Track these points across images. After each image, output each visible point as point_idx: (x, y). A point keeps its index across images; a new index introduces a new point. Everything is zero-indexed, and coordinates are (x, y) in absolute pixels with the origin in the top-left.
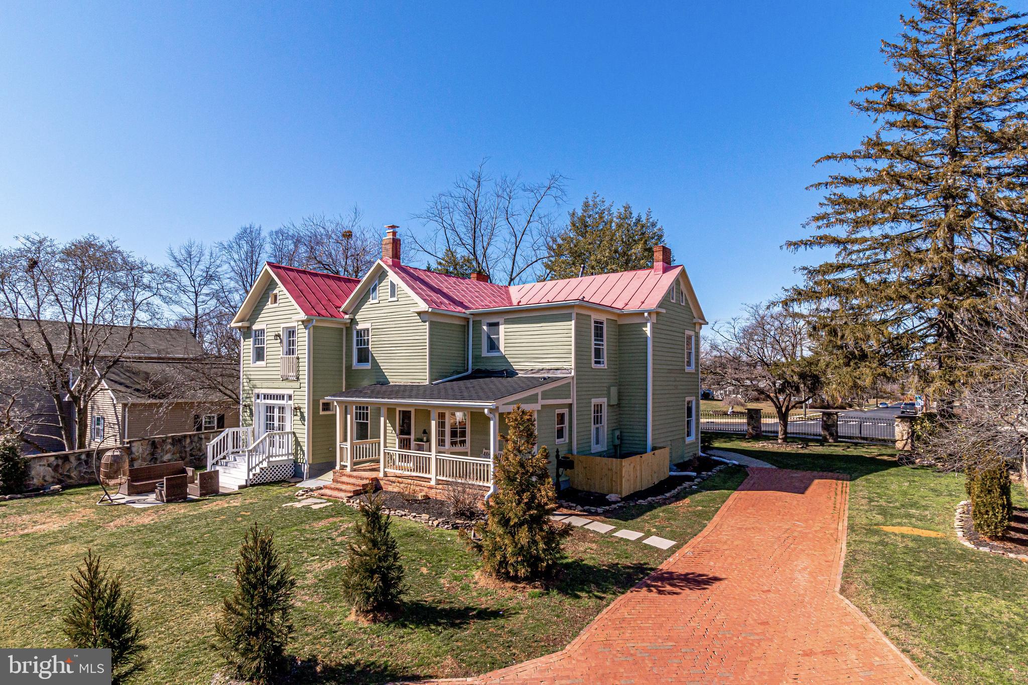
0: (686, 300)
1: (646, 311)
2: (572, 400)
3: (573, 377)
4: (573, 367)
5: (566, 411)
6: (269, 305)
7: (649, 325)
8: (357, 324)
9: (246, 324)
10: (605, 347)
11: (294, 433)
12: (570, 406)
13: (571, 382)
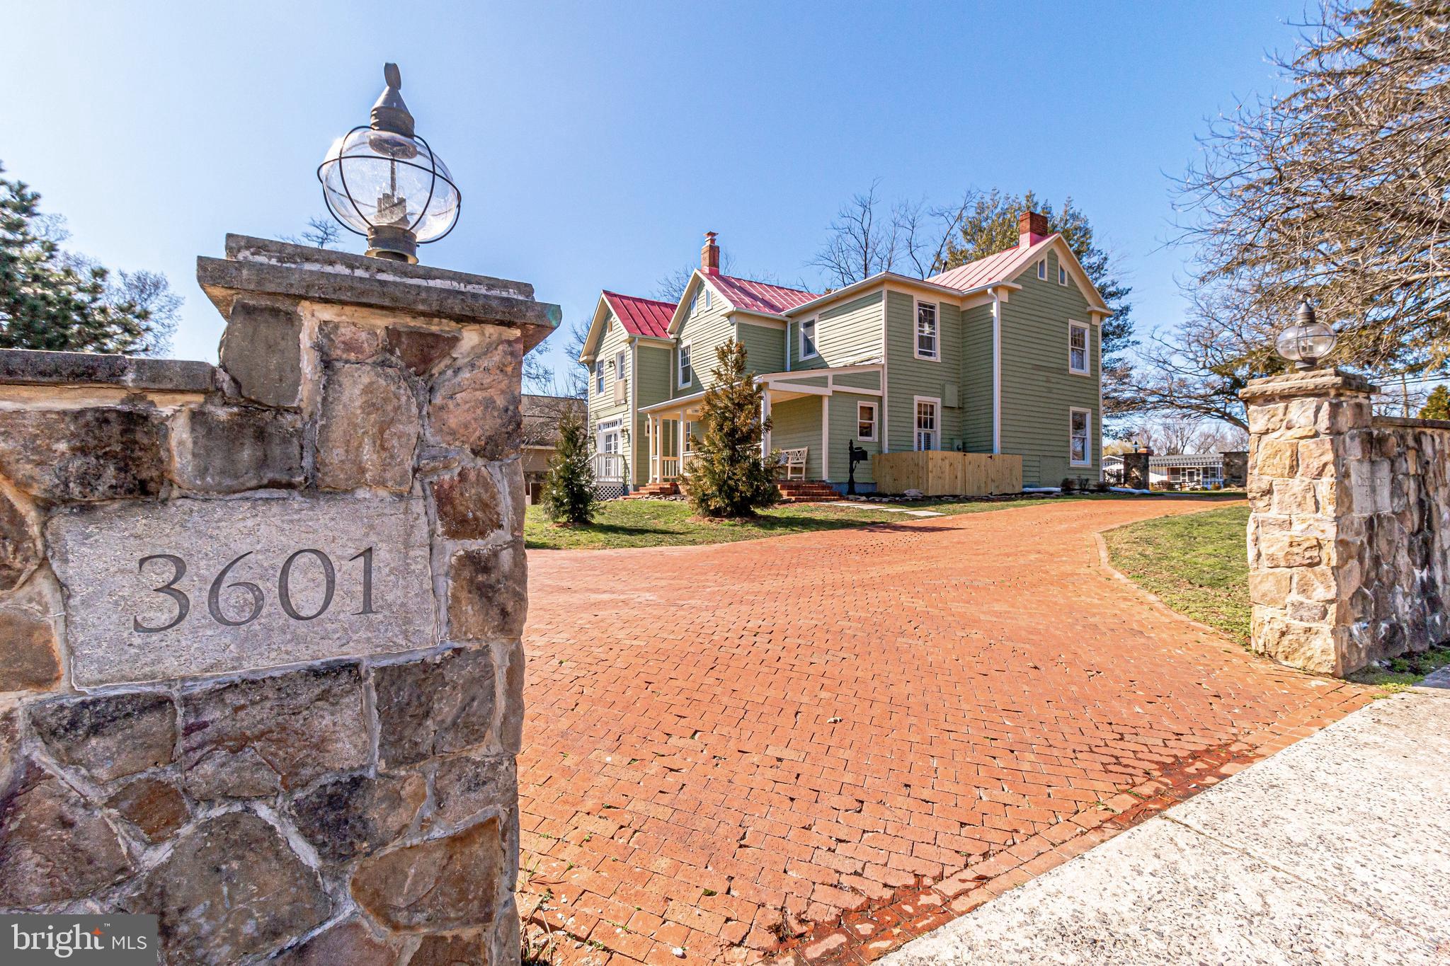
0: (1070, 279)
1: (989, 286)
2: (883, 391)
3: (883, 366)
4: (883, 355)
5: (875, 405)
6: (608, 334)
7: (995, 305)
8: (682, 343)
9: (591, 358)
10: (938, 337)
11: (624, 456)
12: (880, 399)
13: (879, 372)
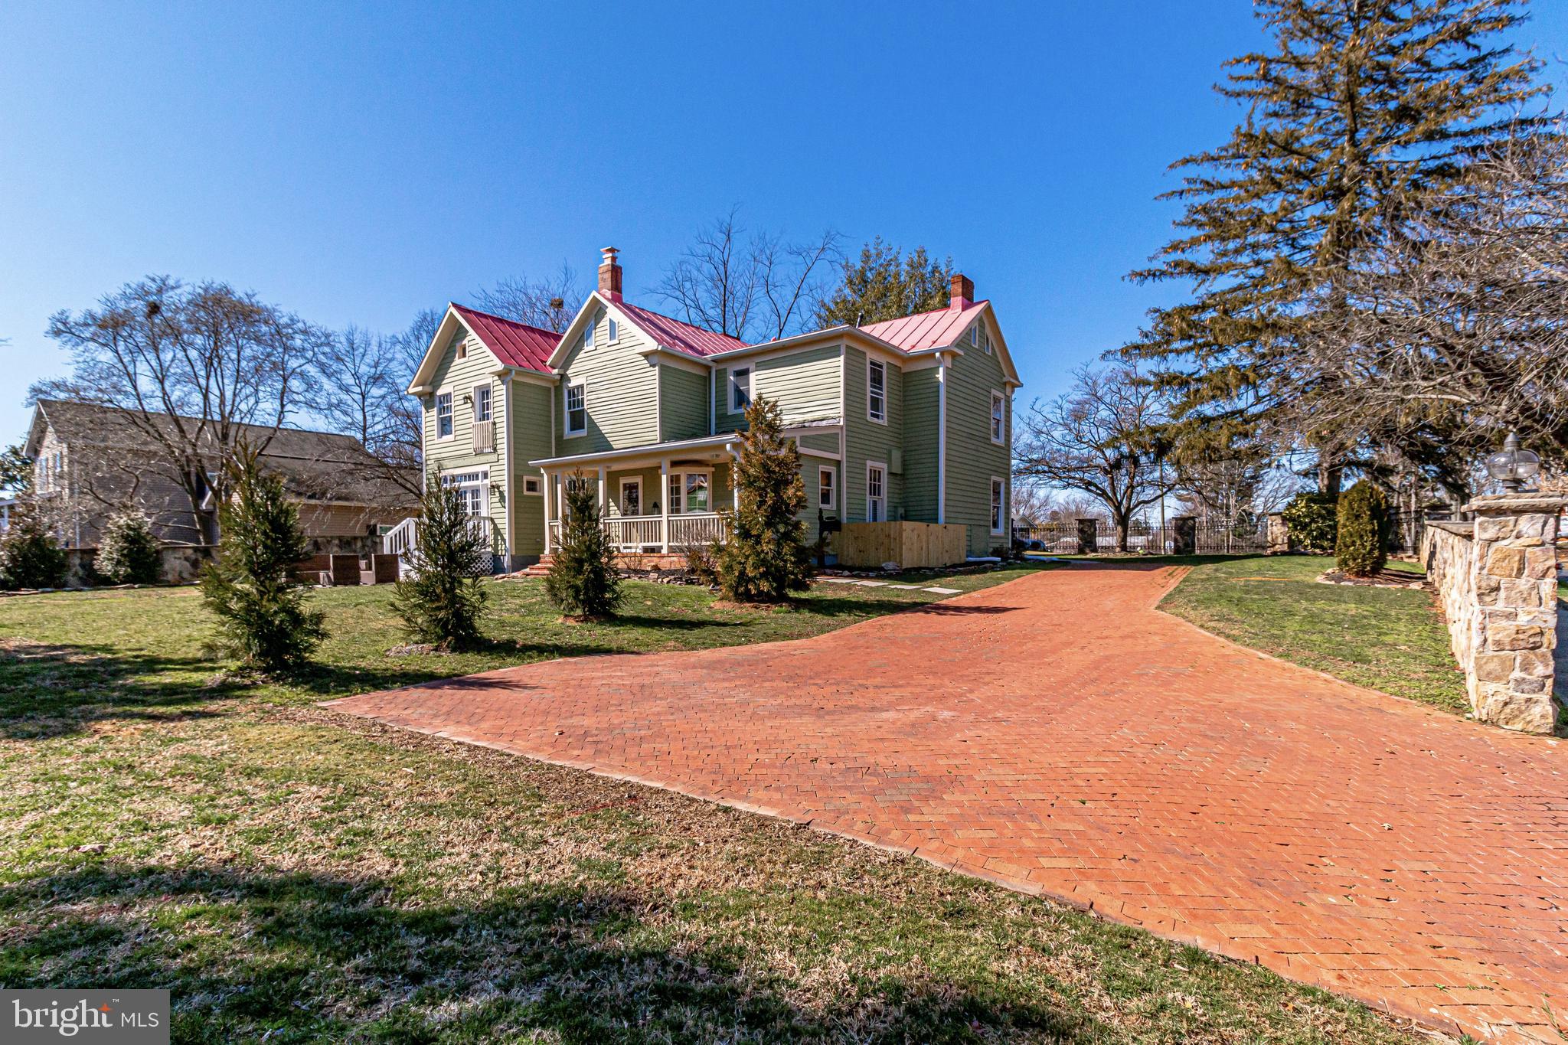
0: (993, 349)
1: (937, 350)
2: (841, 456)
3: (842, 427)
4: (842, 414)
5: (832, 469)
6: (457, 361)
7: (941, 370)
8: (569, 381)
9: (428, 389)
10: (885, 398)
11: (492, 520)
13: (837, 434)
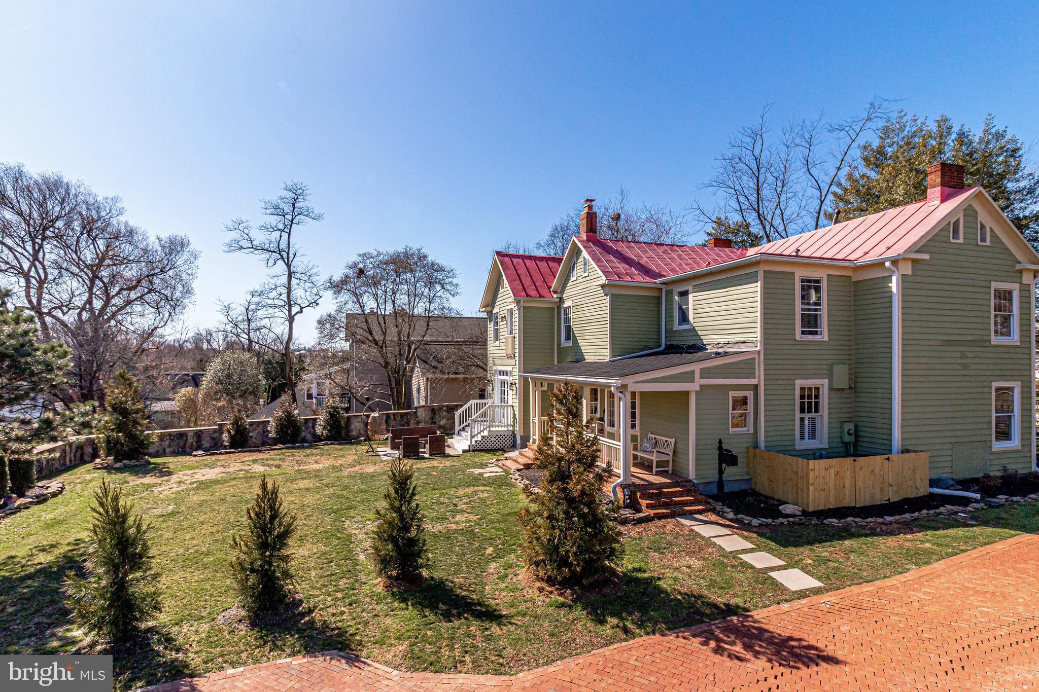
0: (994, 236)
1: (887, 259)
2: (759, 379)
3: (759, 352)
4: (759, 339)
5: (750, 394)
6: (501, 291)
7: (894, 279)
8: (564, 302)
9: (489, 309)
10: (824, 313)
11: (513, 407)
13: (754, 359)
